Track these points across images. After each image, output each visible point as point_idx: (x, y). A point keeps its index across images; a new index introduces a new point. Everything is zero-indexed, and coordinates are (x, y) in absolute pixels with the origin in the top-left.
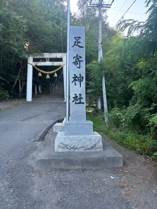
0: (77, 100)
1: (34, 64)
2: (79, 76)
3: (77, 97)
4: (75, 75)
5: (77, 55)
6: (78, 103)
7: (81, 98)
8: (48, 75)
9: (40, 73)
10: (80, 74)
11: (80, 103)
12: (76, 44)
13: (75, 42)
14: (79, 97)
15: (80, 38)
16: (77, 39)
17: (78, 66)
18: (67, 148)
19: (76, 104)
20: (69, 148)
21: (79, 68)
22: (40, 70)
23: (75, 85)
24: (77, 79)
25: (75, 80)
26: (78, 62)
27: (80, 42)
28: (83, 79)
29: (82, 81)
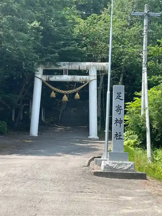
0: (118, 137)
1: (45, 78)
2: (119, 120)
3: (118, 134)
4: (116, 119)
5: (118, 105)
6: (118, 139)
7: (121, 135)
8: (65, 96)
9: (53, 92)
10: (120, 119)
11: (120, 139)
12: (118, 97)
13: (117, 96)
14: (119, 134)
15: (120, 93)
16: (119, 94)
17: (119, 112)
18: (111, 168)
19: (117, 139)
20: (112, 168)
21: (120, 114)
22: (54, 88)
23: (117, 126)
24: (118, 121)
25: (117, 122)
26: (119, 110)
27: (120, 96)
28: (122, 122)
29: (121, 123)
